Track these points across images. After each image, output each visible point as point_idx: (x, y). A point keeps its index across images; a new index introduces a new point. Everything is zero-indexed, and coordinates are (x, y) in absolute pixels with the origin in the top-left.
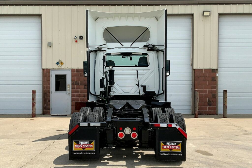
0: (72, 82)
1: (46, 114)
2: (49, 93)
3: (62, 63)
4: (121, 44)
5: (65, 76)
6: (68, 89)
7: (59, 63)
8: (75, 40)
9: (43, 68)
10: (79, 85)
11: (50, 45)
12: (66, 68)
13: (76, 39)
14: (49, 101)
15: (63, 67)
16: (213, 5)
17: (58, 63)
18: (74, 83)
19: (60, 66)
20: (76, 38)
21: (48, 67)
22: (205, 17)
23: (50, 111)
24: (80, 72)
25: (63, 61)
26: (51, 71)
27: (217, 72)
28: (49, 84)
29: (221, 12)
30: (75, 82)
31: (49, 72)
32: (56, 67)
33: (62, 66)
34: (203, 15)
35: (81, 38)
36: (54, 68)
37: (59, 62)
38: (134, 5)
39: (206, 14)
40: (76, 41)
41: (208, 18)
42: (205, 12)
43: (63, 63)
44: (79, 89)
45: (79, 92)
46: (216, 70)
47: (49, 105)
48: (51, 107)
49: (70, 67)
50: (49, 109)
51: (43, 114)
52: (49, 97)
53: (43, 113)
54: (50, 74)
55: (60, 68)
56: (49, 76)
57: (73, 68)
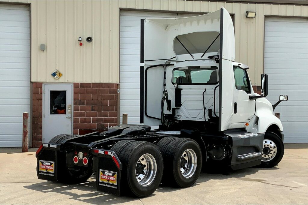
0: (74, 101)
1: (36, 147)
2: (41, 116)
3: (60, 75)
4: (192, 56)
5: (64, 92)
6: (69, 111)
7: (56, 75)
8: (79, 42)
9: (33, 80)
10: (85, 105)
11: (43, 48)
12: (66, 81)
13: (81, 41)
14: (41, 128)
15: (61, 80)
16: (258, 4)
17: (54, 75)
18: (78, 103)
19: (57, 79)
20: (80, 39)
21: (39, 80)
22: (248, 19)
23: (42, 142)
24: (86, 87)
25: (61, 71)
26: (43, 85)
28: (41, 104)
29: (268, 13)
30: (79, 101)
31: (41, 87)
32: (52, 79)
33: (60, 78)
34: (247, 17)
35: (89, 40)
36: (48, 81)
37: (56, 73)
39: (250, 15)
40: (81, 44)
41: (252, 20)
42: (249, 13)
43: (62, 75)
44: (84, 111)
45: (84, 115)
47: (41, 133)
48: (43, 138)
49: (71, 80)
50: (41, 140)
51: (32, 147)
52: (41, 122)
53: (31, 145)
54: (42, 89)
55: (57, 81)
56: (41, 93)
57: (76, 81)
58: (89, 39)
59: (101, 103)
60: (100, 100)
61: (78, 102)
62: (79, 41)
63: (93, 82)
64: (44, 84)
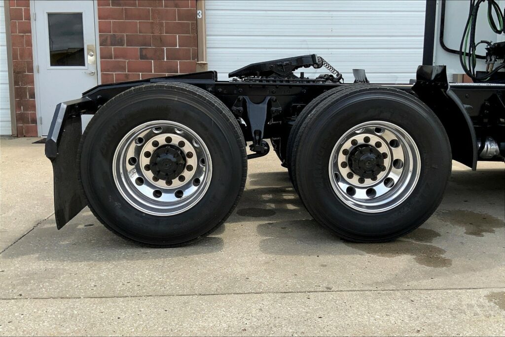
0: (100, 36)
1: (25, 136)
2: (31, 70)
5: (78, 17)
6: (90, 58)
10: (125, 46)
14: (33, 96)
18: (109, 41)
23: (36, 127)
26: (31, 1)
28: (29, 44)
30: (111, 36)
31: (27, 5)
44: (124, 57)
45: (123, 68)
47: (34, 107)
48: (38, 117)
50: (34, 121)
51: (17, 137)
52: (32, 82)
53: (15, 133)
54: (29, 10)
56: (28, 18)
59: (161, 42)
60: (157, 34)
61: (109, 38)
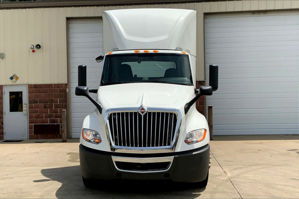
0: (29, 100)
2: (2, 114)
3: (17, 78)
5: (21, 92)
6: (25, 108)
10: (38, 104)
11: (2, 56)
12: (22, 83)
14: (2, 124)
15: (18, 82)
17: (12, 78)
19: (14, 81)
20: (32, 47)
23: (3, 136)
24: (39, 88)
25: (18, 76)
26: (3, 87)
27: (204, 84)
28: (2, 104)
31: (2, 89)
32: (10, 82)
33: (17, 81)
36: (7, 84)
37: (13, 77)
38: (102, 5)
40: (33, 51)
44: (38, 108)
45: (37, 112)
46: (202, 82)
47: (3, 128)
48: (4, 132)
49: (26, 82)
50: (3, 134)
52: (2, 118)
54: (2, 91)
55: (14, 84)
56: (2, 94)
57: (30, 83)
58: (38, 46)
59: (52, 101)
60: (51, 98)
61: (32, 101)
62: (31, 48)
63: (45, 83)
64: (5, 86)
